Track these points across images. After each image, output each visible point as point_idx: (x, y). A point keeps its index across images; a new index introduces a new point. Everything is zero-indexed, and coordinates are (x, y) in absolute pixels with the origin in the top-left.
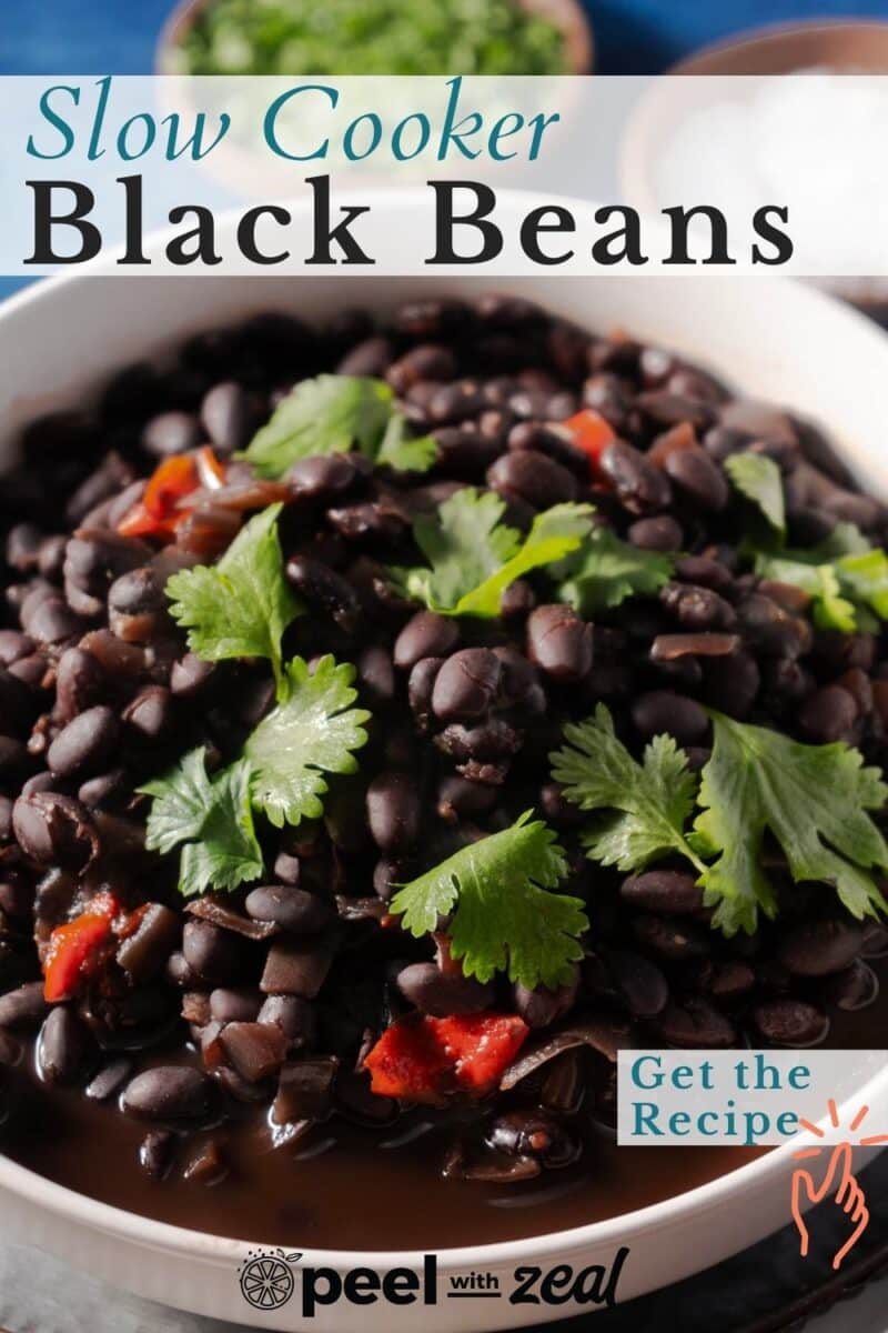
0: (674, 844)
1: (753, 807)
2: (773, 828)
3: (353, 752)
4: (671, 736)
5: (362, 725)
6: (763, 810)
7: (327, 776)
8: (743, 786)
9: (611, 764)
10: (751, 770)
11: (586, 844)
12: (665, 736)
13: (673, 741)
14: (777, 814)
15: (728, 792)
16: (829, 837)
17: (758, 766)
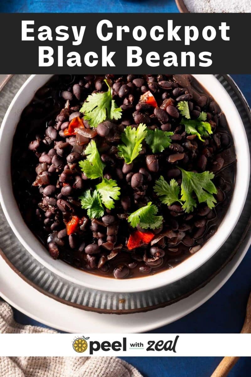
0: (177, 200)
1: (190, 188)
2: (195, 191)
3: (118, 196)
4: (174, 179)
5: (119, 191)
6: (192, 188)
7: (114, 200)
8: (188, 184)
9: (165, 187)
10: (190, 181)
11: (161, 200)
12: (173, 179)
13: (175, 180)
14: (195, 187)
15: (186, 187)
16: (204, 188)
17: (191, 180)
